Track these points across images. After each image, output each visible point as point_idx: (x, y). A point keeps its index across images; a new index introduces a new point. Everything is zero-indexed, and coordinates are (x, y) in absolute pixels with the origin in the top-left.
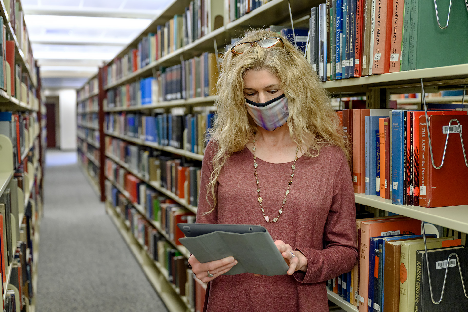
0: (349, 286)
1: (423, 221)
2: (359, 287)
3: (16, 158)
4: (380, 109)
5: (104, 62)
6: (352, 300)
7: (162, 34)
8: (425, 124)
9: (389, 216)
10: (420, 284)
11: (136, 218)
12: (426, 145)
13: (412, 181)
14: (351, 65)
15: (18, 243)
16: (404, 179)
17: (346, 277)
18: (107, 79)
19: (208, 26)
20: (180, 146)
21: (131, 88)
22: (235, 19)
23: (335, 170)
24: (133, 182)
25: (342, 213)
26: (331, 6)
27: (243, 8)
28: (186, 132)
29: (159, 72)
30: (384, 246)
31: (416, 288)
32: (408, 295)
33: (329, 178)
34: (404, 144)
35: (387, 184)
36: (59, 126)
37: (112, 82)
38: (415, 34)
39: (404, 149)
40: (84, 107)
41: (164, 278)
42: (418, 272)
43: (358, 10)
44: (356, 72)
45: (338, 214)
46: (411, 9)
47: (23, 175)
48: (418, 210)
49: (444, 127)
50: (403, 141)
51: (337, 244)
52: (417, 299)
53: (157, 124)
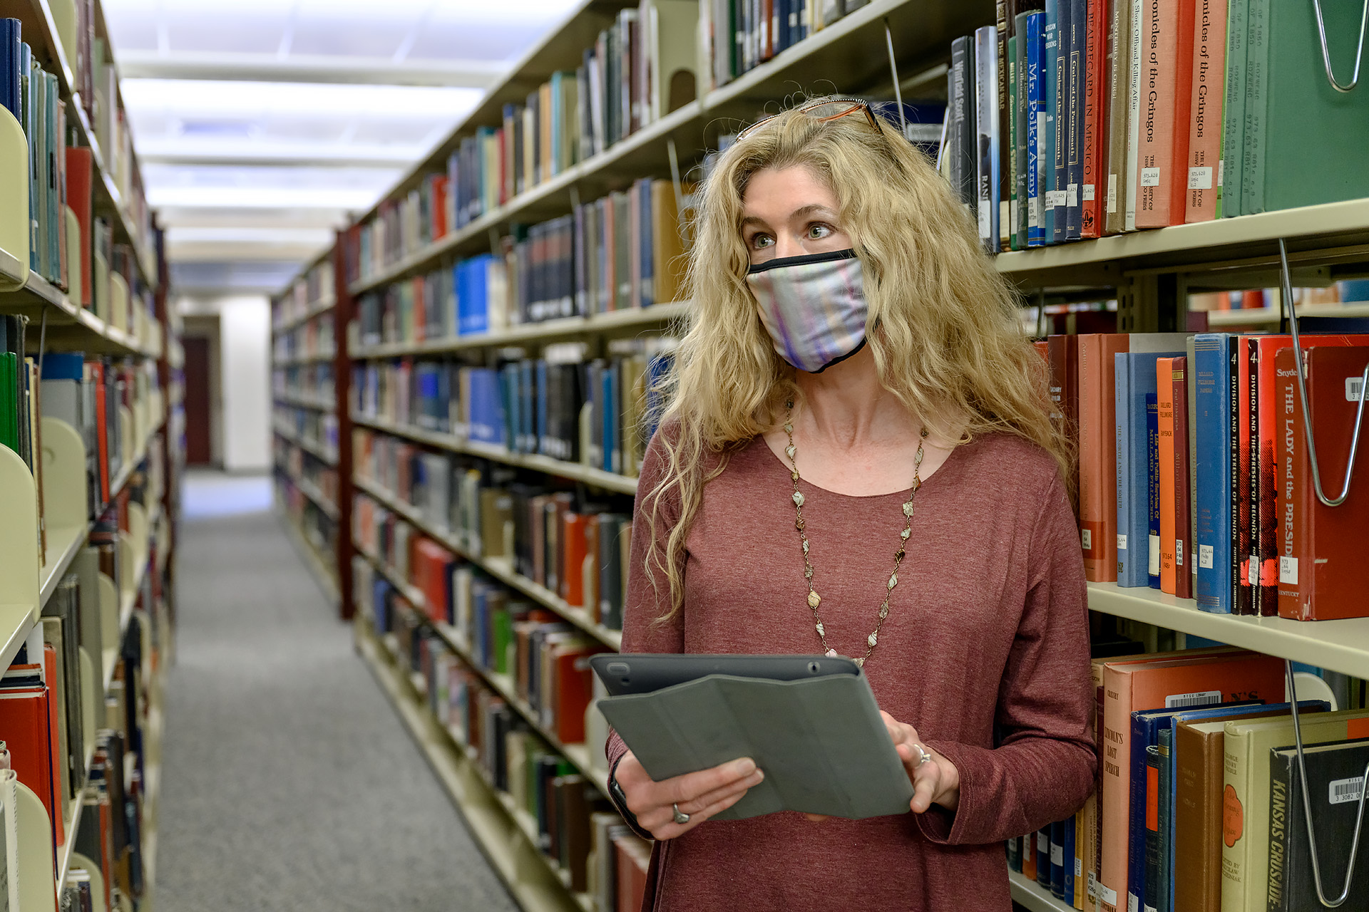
0: (1069, 856)
1: (1290, 661)
2: (1099, 859)
3: (96, 486)
4: (1159, 332)
5: (350, 215)
6: (1081, 898)
7: (519, 128)
8: (1292, 373)
9: (1188, 649)
10: (1282, 848)
11: (443, 665)
12: (1298, 436)
13: (1256, 543)
14: (1073, 202)
15: (100, 735)
16: (1232, 537)
17: (1063, 832)
18: (357, 264)
19: (650, 102)
20: (570, 454)
21: (428, 288)
22: (730, 78)
23: (1031, 515)
24: (435, 562)
25: (1052, 641)
26: (1010, 32)
27: (752, 46)
28: (587, 412)
29: (509, 240)
30: (1174, 736)
31: (1270, 858)
32: (1248, 880)
33: (1014, 538)
34: (1232, 434)
35: (1181, 552)
36: (220, 403)
37: (373, 270)
38: (1259, 107)
39: (1231, 447)
40: (293, 345)
41: (526, 842)
42: (1275, 814)
43: (1089, 41)
44: (1086, 223)
45: (1039, 643)
46: (1248, 34)
47: (115, 538)
48: (1276, 628)
49: (1349, 381)
50: (1229, 425)
51: (1037, 733)
52: (1276, 893)
53: (503, 389)
